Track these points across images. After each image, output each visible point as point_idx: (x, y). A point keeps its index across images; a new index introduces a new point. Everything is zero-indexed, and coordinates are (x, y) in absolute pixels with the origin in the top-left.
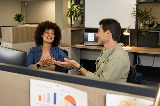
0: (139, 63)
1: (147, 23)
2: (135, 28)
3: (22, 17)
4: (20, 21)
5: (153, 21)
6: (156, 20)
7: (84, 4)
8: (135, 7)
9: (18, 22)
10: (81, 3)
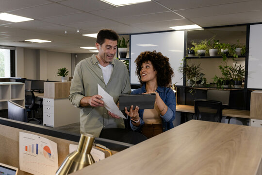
1: (194, 80)
2: (182, 85)
3: (66, 71)
4: (64, 76)
5: (201, 77)
6: (204, 77)
7: (130, 58)
8: (182, 62)
9: (62, 77)
10: (127, 57)
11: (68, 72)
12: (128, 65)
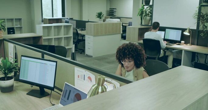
0: (197, 61)
1: (206, 25)
2: (196, 29)
7: (153, 5)
8: (197, 9)
9: (99, 19)
10: (150, 4)
11: (103, 15)
12: (151, 10)
